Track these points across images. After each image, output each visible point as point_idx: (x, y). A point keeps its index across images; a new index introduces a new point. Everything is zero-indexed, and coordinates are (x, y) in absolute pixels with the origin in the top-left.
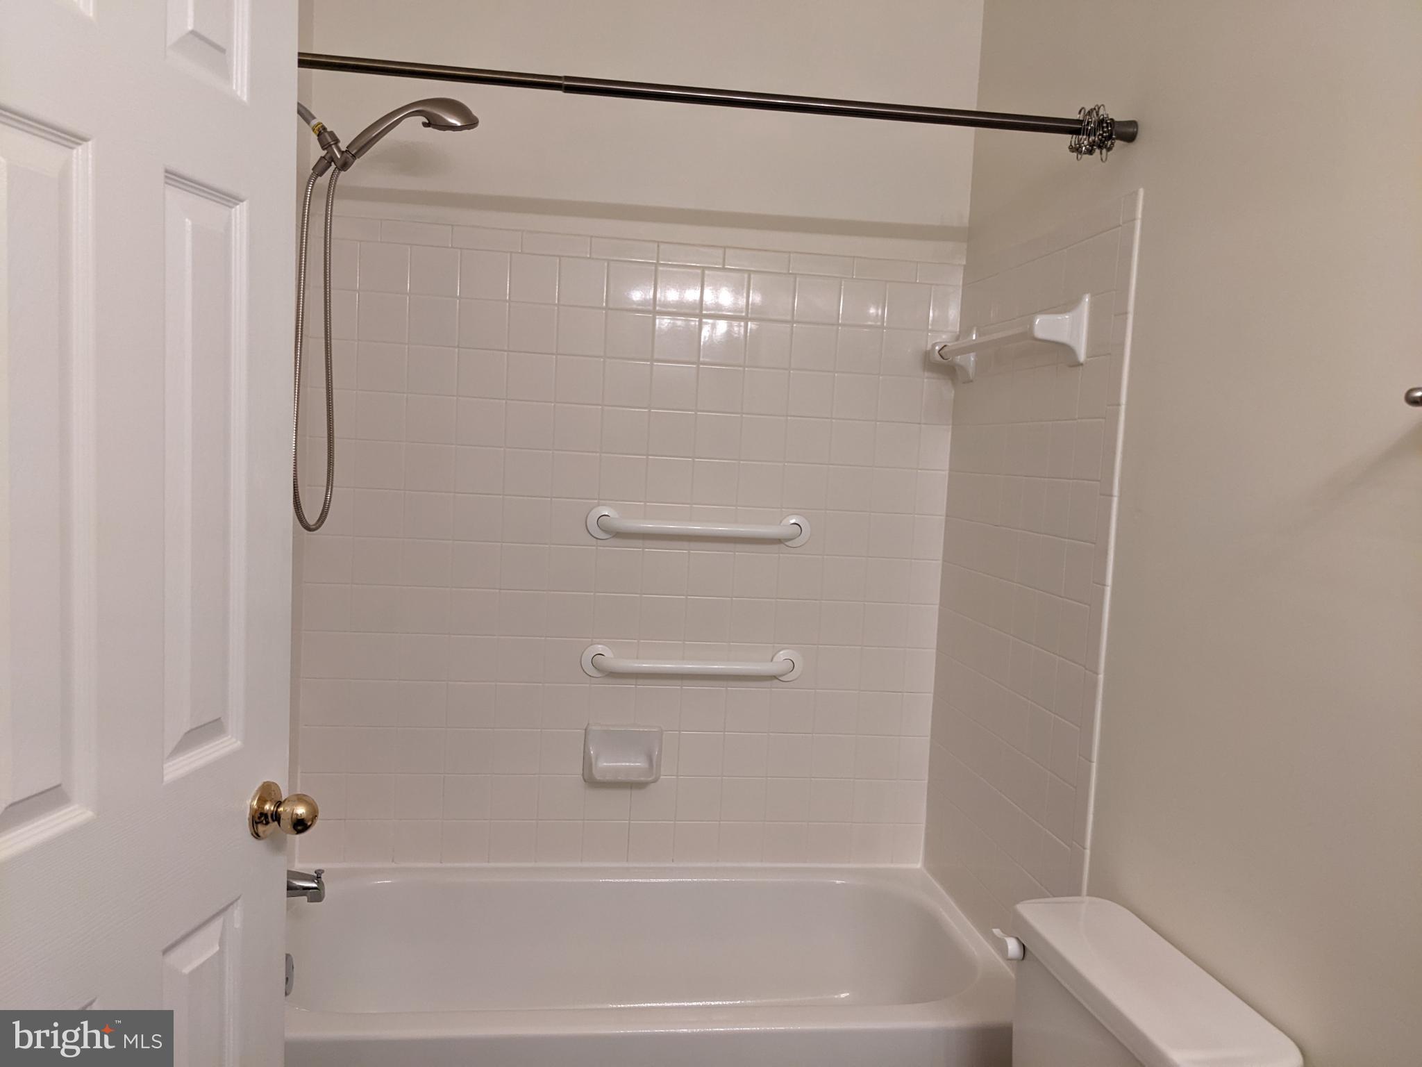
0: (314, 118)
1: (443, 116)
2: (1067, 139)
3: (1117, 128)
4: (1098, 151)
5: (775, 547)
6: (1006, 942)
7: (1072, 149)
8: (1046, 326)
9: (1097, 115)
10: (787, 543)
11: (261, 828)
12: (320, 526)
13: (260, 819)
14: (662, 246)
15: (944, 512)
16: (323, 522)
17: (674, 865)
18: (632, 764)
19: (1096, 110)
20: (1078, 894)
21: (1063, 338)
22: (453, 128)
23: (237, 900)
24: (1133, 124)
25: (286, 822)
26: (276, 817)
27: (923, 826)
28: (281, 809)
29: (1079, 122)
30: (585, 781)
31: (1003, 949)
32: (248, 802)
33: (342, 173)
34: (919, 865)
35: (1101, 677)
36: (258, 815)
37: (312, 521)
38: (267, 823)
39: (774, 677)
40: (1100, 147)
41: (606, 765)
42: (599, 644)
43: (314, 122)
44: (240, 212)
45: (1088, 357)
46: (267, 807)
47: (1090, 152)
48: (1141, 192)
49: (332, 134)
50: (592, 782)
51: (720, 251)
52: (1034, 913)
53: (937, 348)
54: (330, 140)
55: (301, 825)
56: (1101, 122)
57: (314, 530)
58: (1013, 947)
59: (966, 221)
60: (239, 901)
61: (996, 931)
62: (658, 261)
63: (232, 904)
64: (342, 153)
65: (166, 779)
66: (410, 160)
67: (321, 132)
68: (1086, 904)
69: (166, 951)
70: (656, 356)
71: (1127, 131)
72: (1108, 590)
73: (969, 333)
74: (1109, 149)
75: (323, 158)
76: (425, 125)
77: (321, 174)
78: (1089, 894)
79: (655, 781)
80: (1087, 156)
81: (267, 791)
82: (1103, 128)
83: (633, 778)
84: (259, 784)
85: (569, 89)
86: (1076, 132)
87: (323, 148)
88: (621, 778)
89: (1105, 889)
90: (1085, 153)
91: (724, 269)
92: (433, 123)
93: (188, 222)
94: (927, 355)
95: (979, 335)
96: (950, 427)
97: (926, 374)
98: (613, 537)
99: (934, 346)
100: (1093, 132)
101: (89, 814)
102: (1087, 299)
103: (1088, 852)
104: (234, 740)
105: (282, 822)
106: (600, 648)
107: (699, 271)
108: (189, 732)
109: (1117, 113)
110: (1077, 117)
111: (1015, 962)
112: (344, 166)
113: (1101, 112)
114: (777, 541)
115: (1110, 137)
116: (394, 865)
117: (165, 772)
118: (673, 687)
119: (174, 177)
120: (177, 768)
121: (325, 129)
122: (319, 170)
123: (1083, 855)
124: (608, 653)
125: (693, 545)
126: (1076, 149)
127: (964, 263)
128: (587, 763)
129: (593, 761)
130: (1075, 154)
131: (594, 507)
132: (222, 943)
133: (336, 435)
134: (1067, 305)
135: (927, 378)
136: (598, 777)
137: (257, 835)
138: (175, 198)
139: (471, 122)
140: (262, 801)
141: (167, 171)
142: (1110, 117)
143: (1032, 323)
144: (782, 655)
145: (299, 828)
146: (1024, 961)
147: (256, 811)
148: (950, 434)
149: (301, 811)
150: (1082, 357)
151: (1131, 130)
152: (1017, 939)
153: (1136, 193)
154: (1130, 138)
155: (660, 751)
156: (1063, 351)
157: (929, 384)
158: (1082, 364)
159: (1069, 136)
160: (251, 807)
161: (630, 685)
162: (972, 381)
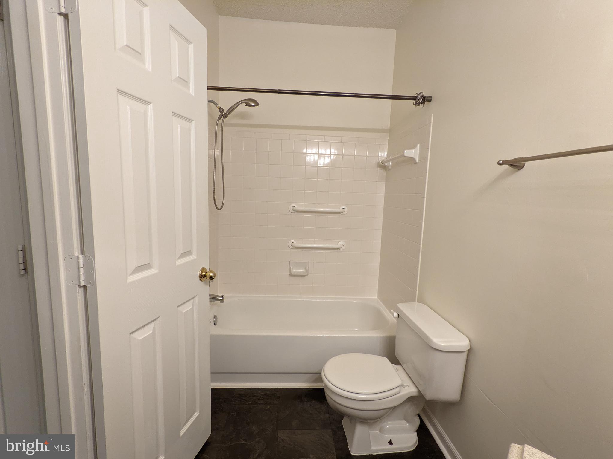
0: (218, 105)
1: (250, 103)
2: (413, 102)
3: (426, 98)
4: (421, 105)
5: (338, 215)
6: (394, 313)
7: (414, 104)
8: (408, 153)
9: (421, 95)
10: (342, 214)
11: (202, 279)
12: (221, 209)
13: (202, 277)
14: (308, 136)
15: (383, 205)
16: (222, 208)
17: (312, 296)
18: (302, 271)
19: (421, 93)
20: (415, 302)
21: (412, 156)
22: (253, 106)
23: (196, 296)
24: (431, 97)
25: (208, 277)
26: (205, 276)
27: (377, 288)
28: (206, 274)
29: (416, 97)
30: (289, 275)
31: (393, 315)
32: (198, 272)
33: (225, 119)
34: (376, 297)
35: (421, 246)
36: (201, 275)
37: (219, 208)
38: (203, 278)
39: (338, 249)
40: (421, 104)
41: (295, 271)
42: (292, 240)
43: (218, 106)
44: (193, 124)
45: (419, 161)
46: (203, 274)
47: (419, 105)
48: (433, 115)
49: (222, 109)
50: (291, 275)
51: (323, 137)
52: (402, 306)
53: (381, 161)
54: (222, 110)
55: (211, 278)
56: (421, 97)
57: (220, 210)
58: (396, 315)
59: (389, 127)
60: (197, 296)
61: (392, 311)
62: (307, 140)
63: (195, 297)
64: (225, 113)
65: (177, 264)
66: (243, 116)
67: (220, 108)
68: (417, 305)
69: (178, 307)
70: (307, 165)
71: (429, 99)
72: (423, 222)
73: (390, 157)
74: (424, 104)
75: (220, 115)
76: (246, 106)
77: (220, 119)
78: (417, 302)
79: (307, 275)
80: (418, 106)
81: (203, 270)
82: (422, 98)
83: (302, 274)
84: (201, 268)
85: (279, 93)
86: (415, 100)
87: (220, 112)
88: (298, 274)
89: (421, 301)
90: (417, 105)
91: (324, 141)
92: (248, 105)
93: (179, 126)
94: (378, 163)
95: (392, 157)
96: (385, 182)
97: (378, 168)
98: (296, 212)
99: (380, 161)
100: (420, 99)
101: (157, 271)
102: (419, 145)
103: (417, 292)
104: (194, 256)
105: (207, 277)
106: (293, 241)
107: (318, 142)
108: (183, 253)
109: (426, 94)
110: (415, 95)
111: (396, 319)
112: (226, 117)
113: (422, 94)
114: (339, 213)
115: (424, 101)
116: (242, 295)
117: (176, 263)
118: (312, 251)
119: (174, 114)
120: (179, 262)
121: (221, 107)
122: (219, 118)
123: (416, 292)
124: (295, 242)
125: (317, 214)
126: (415, 104)
127: (388, 138)
128: (290, 270)
129: (291, 269)
130: (415, 106)
131: (291, 204)
132: (193, 306)
133: (225, 187)
134: (413, 147)
135: (379, 169)
136: (292, 273)
137: (201, 281)
138: (175, 119)
139: (257, 104)
140: (202, 272)
141: (173, 112)
142: (424, 95)
143: (404, 151)
144: (340, 243)
145: (211, 279)
146: (399, 318)
147: (200, 274)
148: (385, 184)
149: (211, 274)
150: (417, 161)
151: (430, 98)
152: (397, 313)
153: (431, 116)
154: (430, 101)
155: (309, 267)
156: (412, 159)
157: (379, 171)
158: (417, 163)
159: (413, 101)
160: (199, 273)
161: (300, 251)
162: (390, 170)
